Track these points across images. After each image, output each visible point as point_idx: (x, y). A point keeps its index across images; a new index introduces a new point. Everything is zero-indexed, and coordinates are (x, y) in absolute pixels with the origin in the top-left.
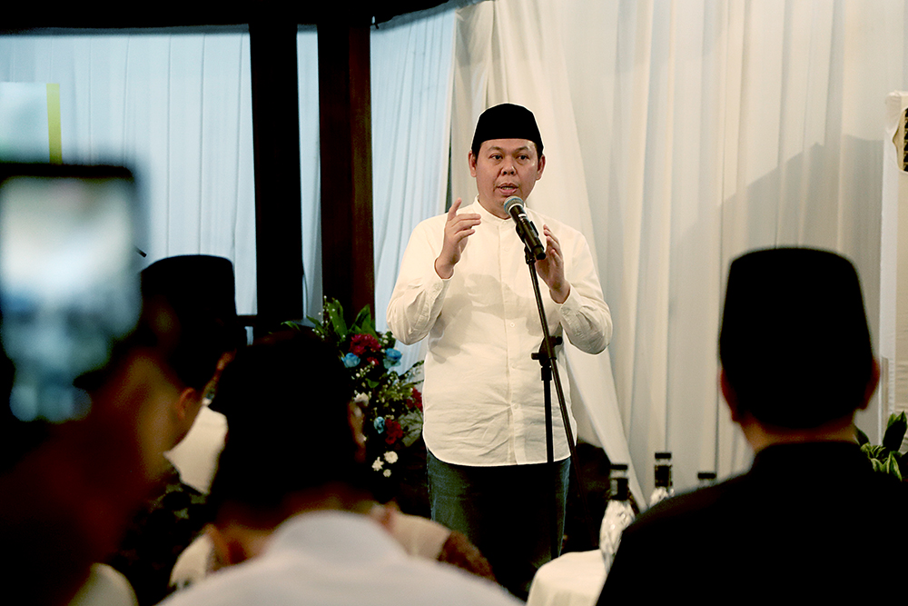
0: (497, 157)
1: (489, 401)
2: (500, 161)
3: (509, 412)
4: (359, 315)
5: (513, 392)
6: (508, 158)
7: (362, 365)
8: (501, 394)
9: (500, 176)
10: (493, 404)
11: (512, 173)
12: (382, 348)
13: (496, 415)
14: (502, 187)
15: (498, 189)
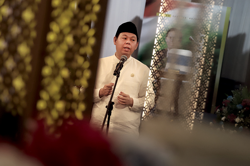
0: (125, 39)
6: (129, 39)
9: (125, 44)
11: (129, 44)
14: (124, 48)
15: (124, 49)
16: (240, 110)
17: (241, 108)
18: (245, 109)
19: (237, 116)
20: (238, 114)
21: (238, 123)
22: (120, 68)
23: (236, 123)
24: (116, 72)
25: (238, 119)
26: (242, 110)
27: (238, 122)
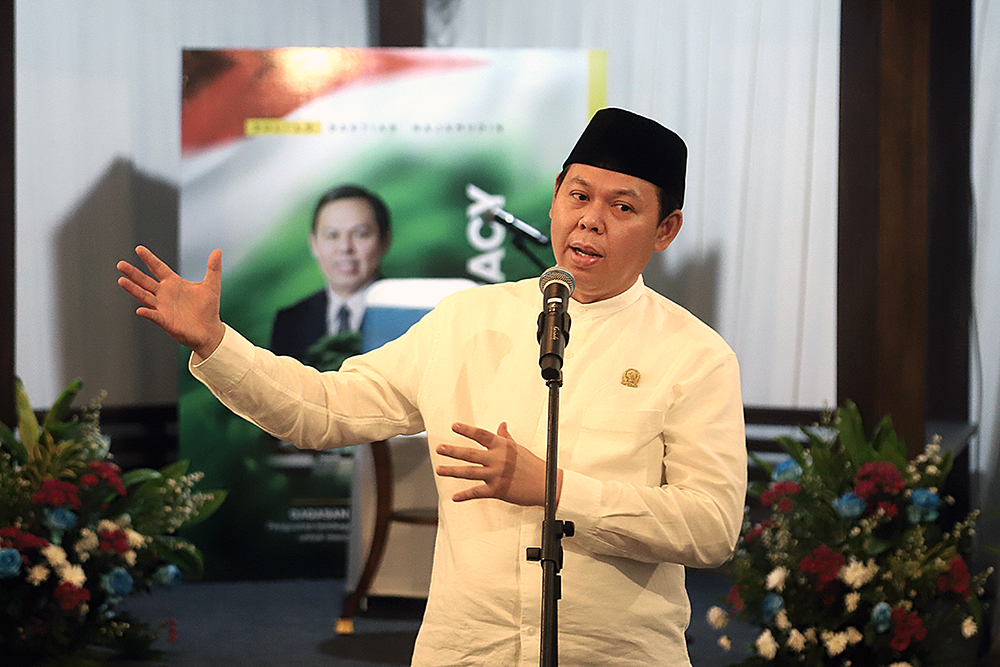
0: (582, 197)
1: (485, 618)
2: (584, 205)
3: (517, 638)
4: (878, 430)
5: (523, 605)
6: (597, 202)
7: (866, 514)
8: (506, 608)
9: (576, 229)
10: (494, 623)
11: (596, 230)
12: (907, 487)
13: (498, 644)
14: (575, 249)
15: (570, 251)
16: (855, 521)
17: (857, 510)
18: (881, 512)
19: (847, 554)
20: (847, 547)
21: (859, 590)
22: (562, 336)
23: (849, 589)
24: (549, 360)
25: (855, 570)
26: (865, 522)
27: (858, 584)
